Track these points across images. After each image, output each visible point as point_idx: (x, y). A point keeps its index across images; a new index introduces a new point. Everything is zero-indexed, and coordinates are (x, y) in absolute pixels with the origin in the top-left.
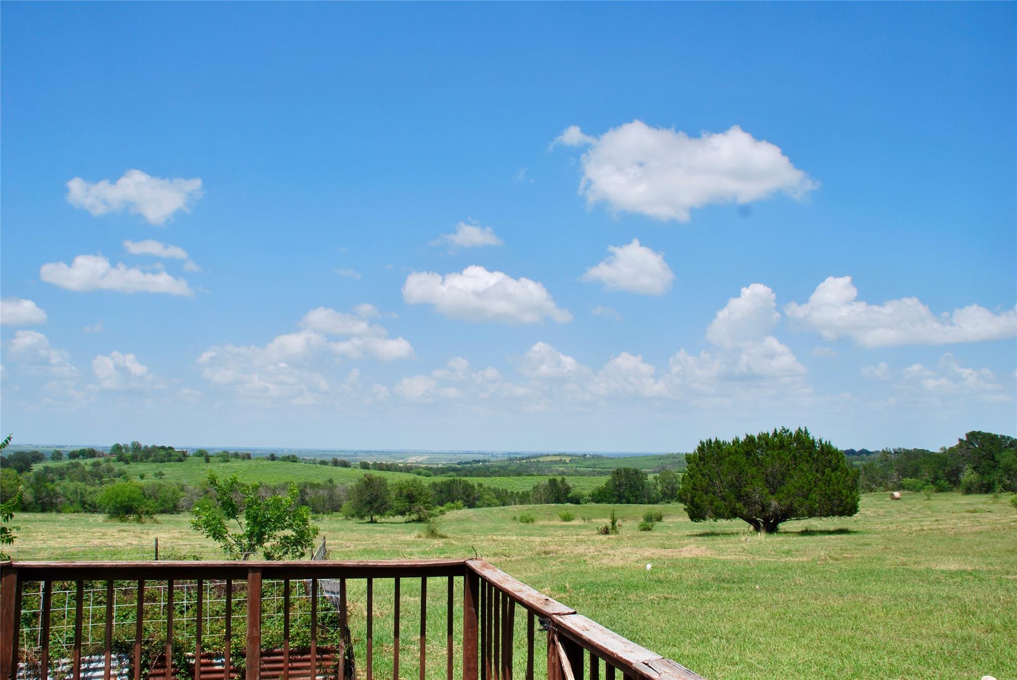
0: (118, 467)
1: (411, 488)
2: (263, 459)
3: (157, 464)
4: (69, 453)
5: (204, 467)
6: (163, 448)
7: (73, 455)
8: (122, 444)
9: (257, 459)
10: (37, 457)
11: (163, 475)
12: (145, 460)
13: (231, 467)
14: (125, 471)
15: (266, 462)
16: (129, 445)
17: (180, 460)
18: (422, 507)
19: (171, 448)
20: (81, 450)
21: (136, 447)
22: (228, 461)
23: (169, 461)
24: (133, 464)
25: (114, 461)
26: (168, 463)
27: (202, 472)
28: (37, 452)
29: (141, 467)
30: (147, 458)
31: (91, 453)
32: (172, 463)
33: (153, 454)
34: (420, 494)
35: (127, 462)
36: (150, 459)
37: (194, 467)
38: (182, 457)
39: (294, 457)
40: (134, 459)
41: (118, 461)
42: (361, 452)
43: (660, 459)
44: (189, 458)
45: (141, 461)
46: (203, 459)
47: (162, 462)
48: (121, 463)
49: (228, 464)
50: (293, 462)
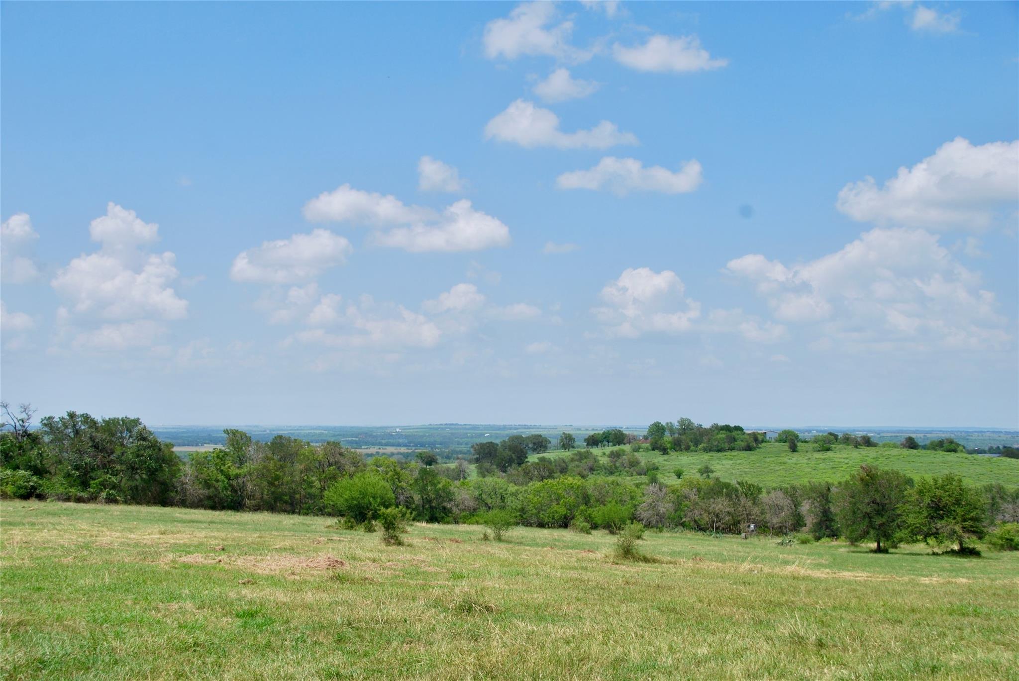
0: (645, 458)
2: (895, 446)
3: (711, 454)
4: (587, 437)
5: (786, 460)
6: (727, 428)
7: (593, 441)
8: (664, 423)
9: (884, 446)
10: (540, 444)
11: (712, 472)
12: (692, 448)
13: (830, 459)
14: (657, 464)
15: (895, 452)
16: (676, 424)
17: (749, 448)
18: (958, 528)
19: (738, 429)
20: (604, 433)
21: (686, 427)
22: (828, 450)
23: (732, 449)
24: (673, 454)
25: (647, 450)
26: (728, 453)
27: (777, 468)
28: (540, 436)
29: (683, 460)
30: (696, 445)
31: (616, 437)
32: (734, 453)
33: (705, 439)
34: (958, 502)
35: (665, 451)
36: (700, 446)
37: (768, 460)
38: (754, 442)
39: (951, 442)
40: (677, 446)
41: (653, 449)
44: (763, 444)
45: (687, 449)
46: (786, 446)
47: (719, 451)
48: (657, 452)
49: (829, 454)
50: (949, 451)
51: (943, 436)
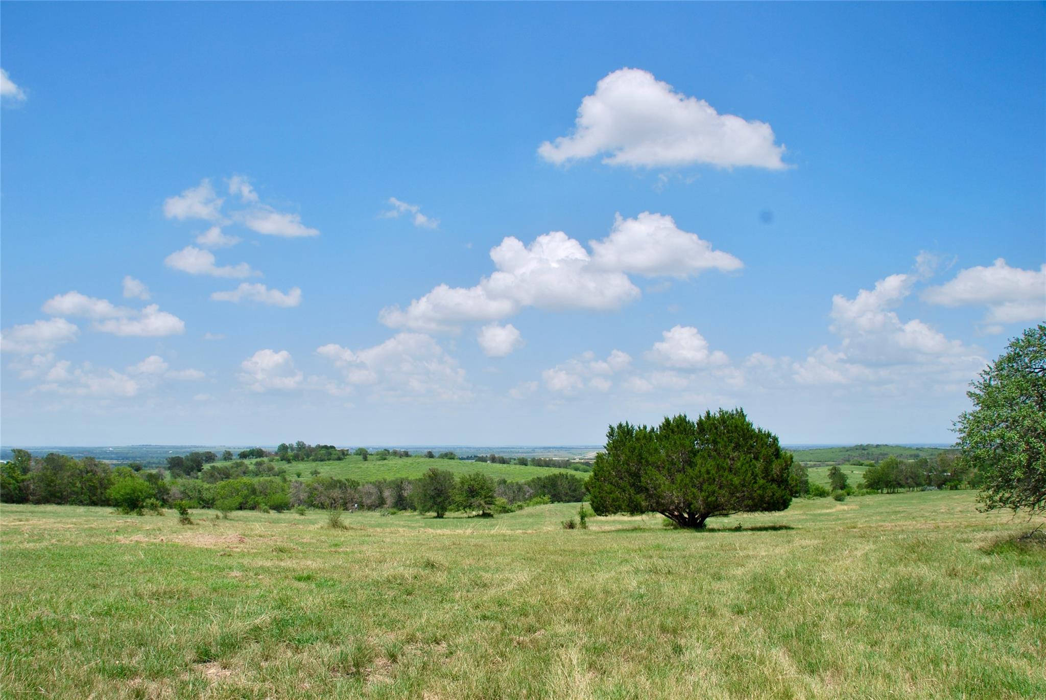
0: (277, 465)
1: (472, 483)
2: (422, 457)
3: (317, 462)
4: (240, 453)
5: (361, 465)
6: (326, 447)
7: (244, 455)
8: (287, 445)
9: (416, 456)
10: (210, 457)
11: (319, 473)
12: (306, 459)
13: (386, 465)
14: (285, 469)
15: (422, 460)
16: (295, 445)
17: (339, 459)
19: (332, 447)
20: (250, 450)
21: (301, 446)
22: (385, 459)
23: (329, 460)
24: (294, 463)
25: (278, 460)
26: (327, 462)
27: (356, 471)
28: (210, 452)
29: (301, 466)
30: (308, 457)
31: (259, 453)
32: (331, 462)
33: (313, 454)
34: (482, 488)
35: (289, 461)
36: (311, 458)
37: (351, 466)
38: (342, 455)
39: (452, 454)
40: (297, 458)
41: (282, 460)
42: (540, 448)
43: (847, 451)
44: (348, 456)
45: (303, 460)
46: (361, 457)
47: (322, 460)
48: (284, 462)
49: (386, 462)
50: (450, 459)
51: (447, 451)
